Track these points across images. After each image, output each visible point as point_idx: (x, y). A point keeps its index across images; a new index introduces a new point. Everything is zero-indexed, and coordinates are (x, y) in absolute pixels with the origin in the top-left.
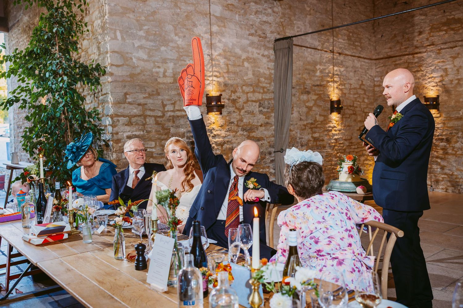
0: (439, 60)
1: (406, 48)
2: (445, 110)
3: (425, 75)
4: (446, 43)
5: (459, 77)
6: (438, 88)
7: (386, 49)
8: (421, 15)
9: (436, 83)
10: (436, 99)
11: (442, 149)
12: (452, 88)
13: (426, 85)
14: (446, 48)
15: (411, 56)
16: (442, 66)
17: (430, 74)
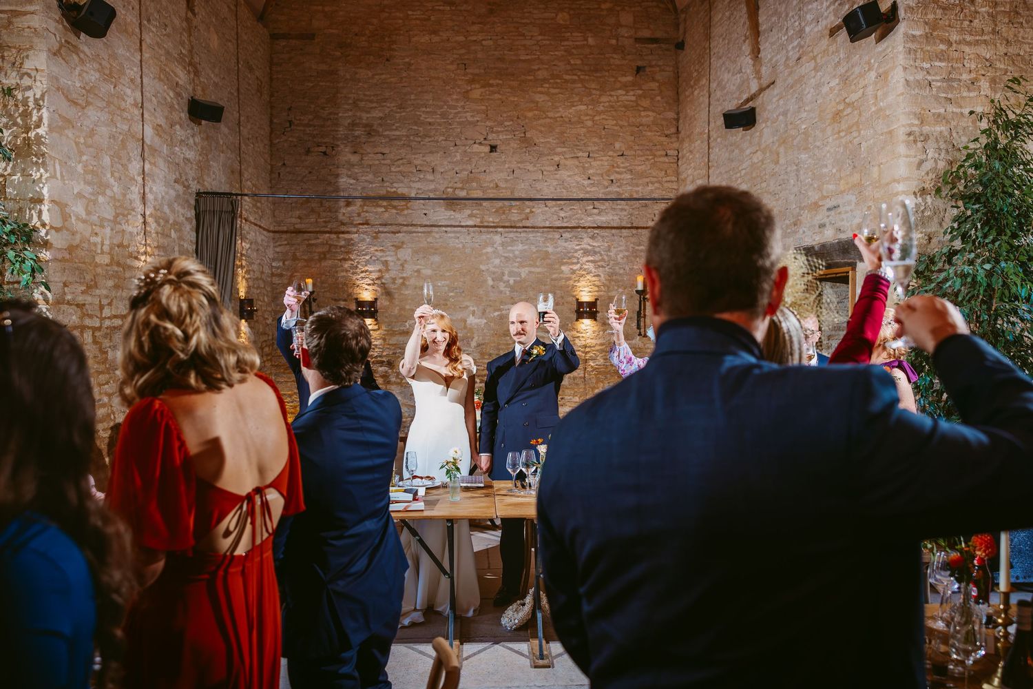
0: (376, 248)
1: (325, 222)
2: (386, 320)
3: (357, 267)
4: (386, 225)
5: (405, 275)
6: (375, 287)
7: (291, 217)
8: (349, 177)
9: (373, 280)
10: (373, 304)
11: (382, 377)
12: (394, 289)
13: (358, 282)
14: (385, 232)
15: (333, 236)
16: (381, 257)
17: (362, 265)
